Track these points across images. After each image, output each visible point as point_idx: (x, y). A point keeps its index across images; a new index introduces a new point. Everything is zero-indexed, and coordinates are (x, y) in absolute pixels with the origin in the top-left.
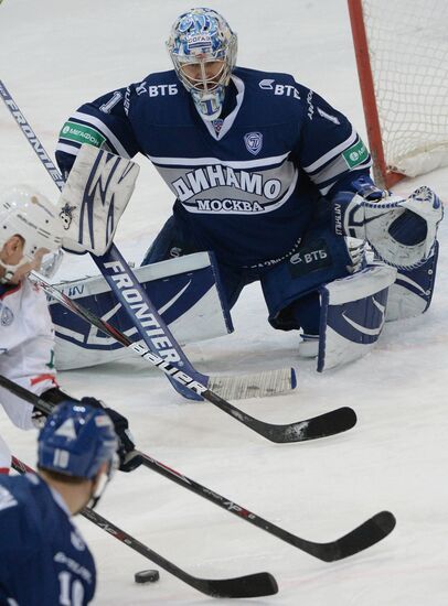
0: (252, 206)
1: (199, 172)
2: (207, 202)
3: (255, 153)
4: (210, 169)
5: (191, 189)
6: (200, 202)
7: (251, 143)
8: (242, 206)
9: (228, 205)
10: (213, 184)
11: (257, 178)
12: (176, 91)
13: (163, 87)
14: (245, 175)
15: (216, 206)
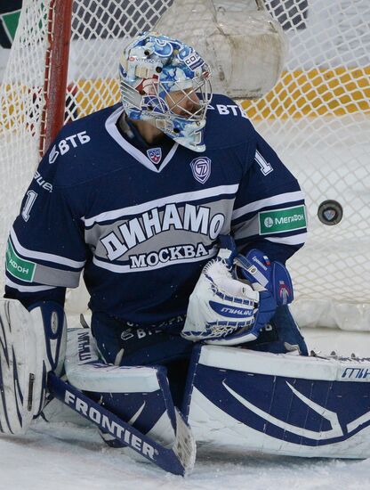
0: (195, 250)
1: (134, 223)
2: (142, 257)
3: (203, 181)
4: (146, 216)
5: (125, 244)
6: (134, 259)
7: (199, 170)
8: (182, 252)
9: (165, 256)
10: (150, 234)
11: (204, 212)
12: (88, 139)
13: (71, 138)
14: (190, 209)
15: (153, 260)
